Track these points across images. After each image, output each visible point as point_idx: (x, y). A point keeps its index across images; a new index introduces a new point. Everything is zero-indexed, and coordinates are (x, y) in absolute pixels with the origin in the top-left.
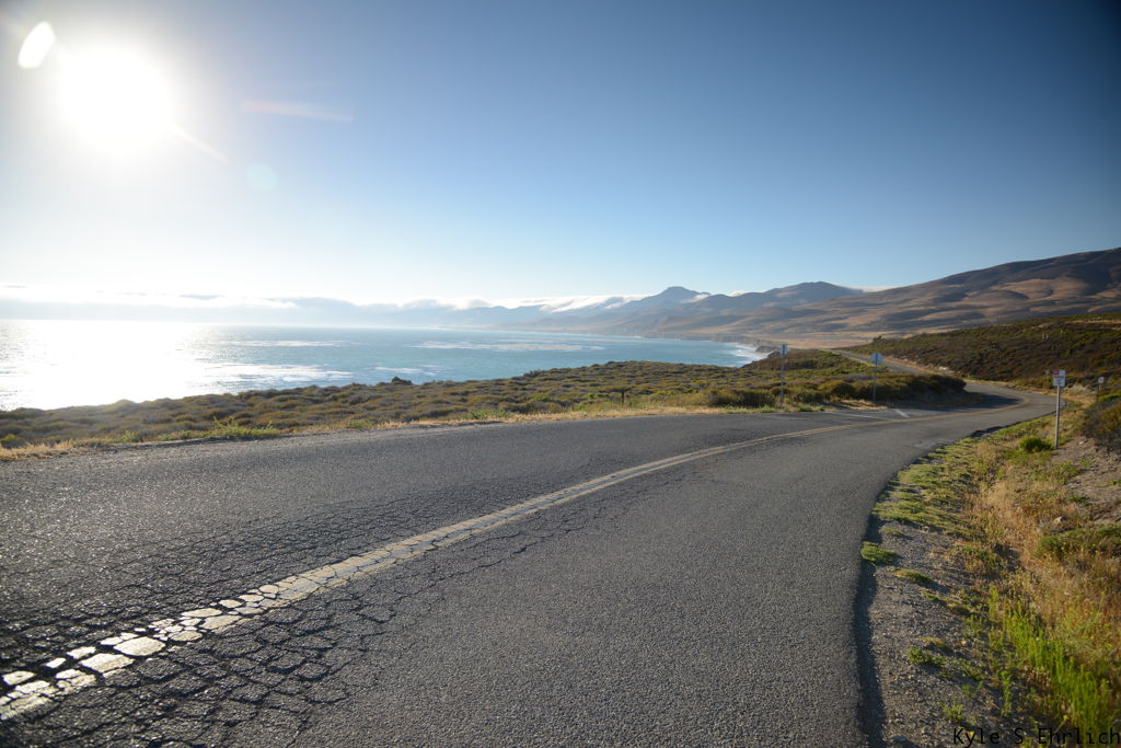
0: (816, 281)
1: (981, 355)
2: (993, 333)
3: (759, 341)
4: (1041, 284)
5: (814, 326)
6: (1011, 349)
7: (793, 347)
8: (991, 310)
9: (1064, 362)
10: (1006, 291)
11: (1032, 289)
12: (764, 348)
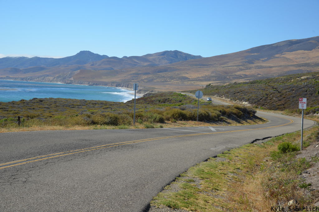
0: (173, 50)
1: (267, 95)
2: (274, 82)
4: (304, 53)
5: (172, 78)
6: (284, 91)
7: (160, 90)
8: (274, 69)
9: (315, 98)
10: (283, 57)
11: (299, 56)
12: (140, 90)
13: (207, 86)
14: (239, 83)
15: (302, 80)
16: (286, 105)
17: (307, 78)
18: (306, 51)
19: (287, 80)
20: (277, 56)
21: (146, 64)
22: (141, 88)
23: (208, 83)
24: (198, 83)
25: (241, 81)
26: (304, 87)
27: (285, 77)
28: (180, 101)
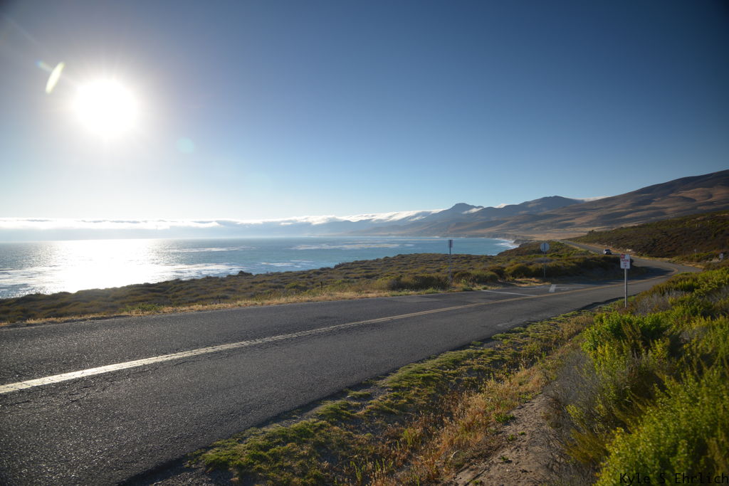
1: (655, 240)
2: (666, 225)
3: (516, 236)
4: (704, 191)
5: (552, 225)
6: (675, 235)
7: (538, 239)
8: (670, 209)
9: (710, 242)
10: (680, 197)
11: (698, 194)
12: (519, 240)
13: (590, 232)
14: (627, 228)
15: (699, 221)
16: (677, 251)
17: (704, 220)
18: (706, 189)
19: (681, 222)
20: (672, 195)
21: (524, 212)
22: (519, 238)
23: (590, 229)
24: (582, 229)
25: (631, 225)
26: (698, 230)
27: (678, 219)
28: (557, 251)
